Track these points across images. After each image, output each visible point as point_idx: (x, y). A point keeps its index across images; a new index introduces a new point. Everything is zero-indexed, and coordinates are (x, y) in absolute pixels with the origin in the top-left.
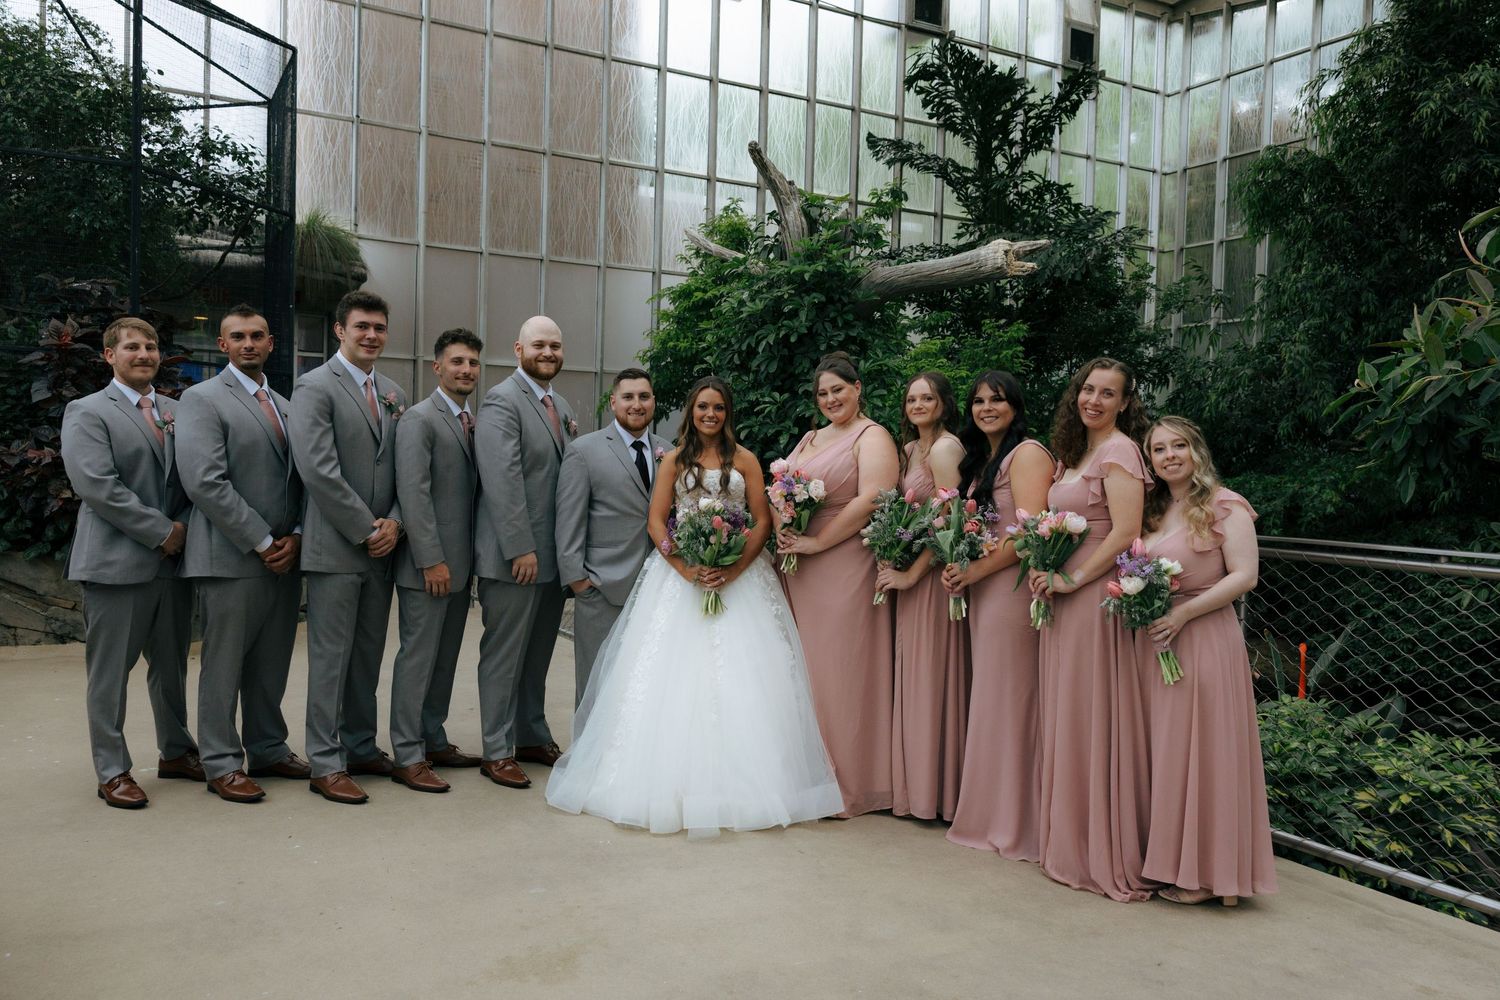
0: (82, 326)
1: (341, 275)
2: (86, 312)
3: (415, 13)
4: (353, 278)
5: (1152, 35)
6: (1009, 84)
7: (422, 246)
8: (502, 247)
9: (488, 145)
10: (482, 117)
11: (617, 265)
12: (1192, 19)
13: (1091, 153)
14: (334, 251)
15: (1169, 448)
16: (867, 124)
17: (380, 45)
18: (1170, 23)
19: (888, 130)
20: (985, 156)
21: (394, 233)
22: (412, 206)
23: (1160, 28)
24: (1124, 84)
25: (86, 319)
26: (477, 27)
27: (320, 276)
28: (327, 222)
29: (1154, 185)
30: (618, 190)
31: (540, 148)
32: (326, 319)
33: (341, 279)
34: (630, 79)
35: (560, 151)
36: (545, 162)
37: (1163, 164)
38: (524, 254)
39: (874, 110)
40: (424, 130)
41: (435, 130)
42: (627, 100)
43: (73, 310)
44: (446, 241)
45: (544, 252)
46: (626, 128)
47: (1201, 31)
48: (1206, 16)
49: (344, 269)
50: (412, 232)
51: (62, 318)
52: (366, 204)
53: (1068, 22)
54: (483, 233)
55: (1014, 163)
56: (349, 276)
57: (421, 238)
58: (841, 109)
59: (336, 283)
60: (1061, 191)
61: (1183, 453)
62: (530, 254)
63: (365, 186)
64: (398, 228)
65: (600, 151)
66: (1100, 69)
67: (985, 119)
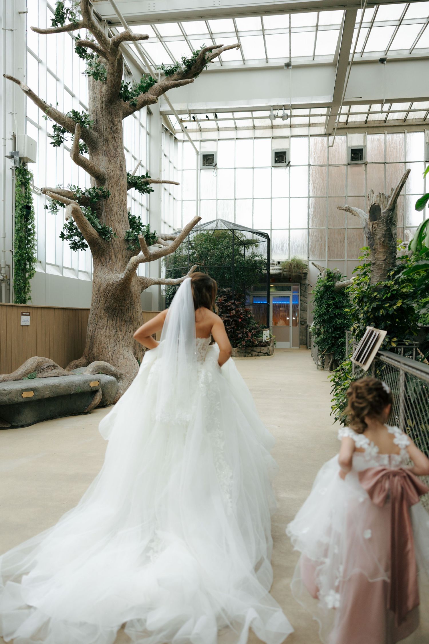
0: (224, 298)
1: (299, 273)
2: (225, 295)
3: (325, 196)
4: (303, 274)
7: (327, 261)
8: (352, 258)
9: (347, 229)
10: (344, 222)
14: (298, 267)
17: (314, 207)
21: (319, 258)
22: (325, 250)
25: (225, 296)
26: (343, 195)
27: (294, 274)
28: (297, 259)
32: (300, 284)
40: (327, 228)
41: (330, 228)
43: (223, 295)
44: (334, 259)
49: (301, 271)
50: (324, 257)
51: (221, 296)
52: (311, 251)
57: (326, 259)
59: (298, 275)
63: (311, 246)
64: (321, 256)
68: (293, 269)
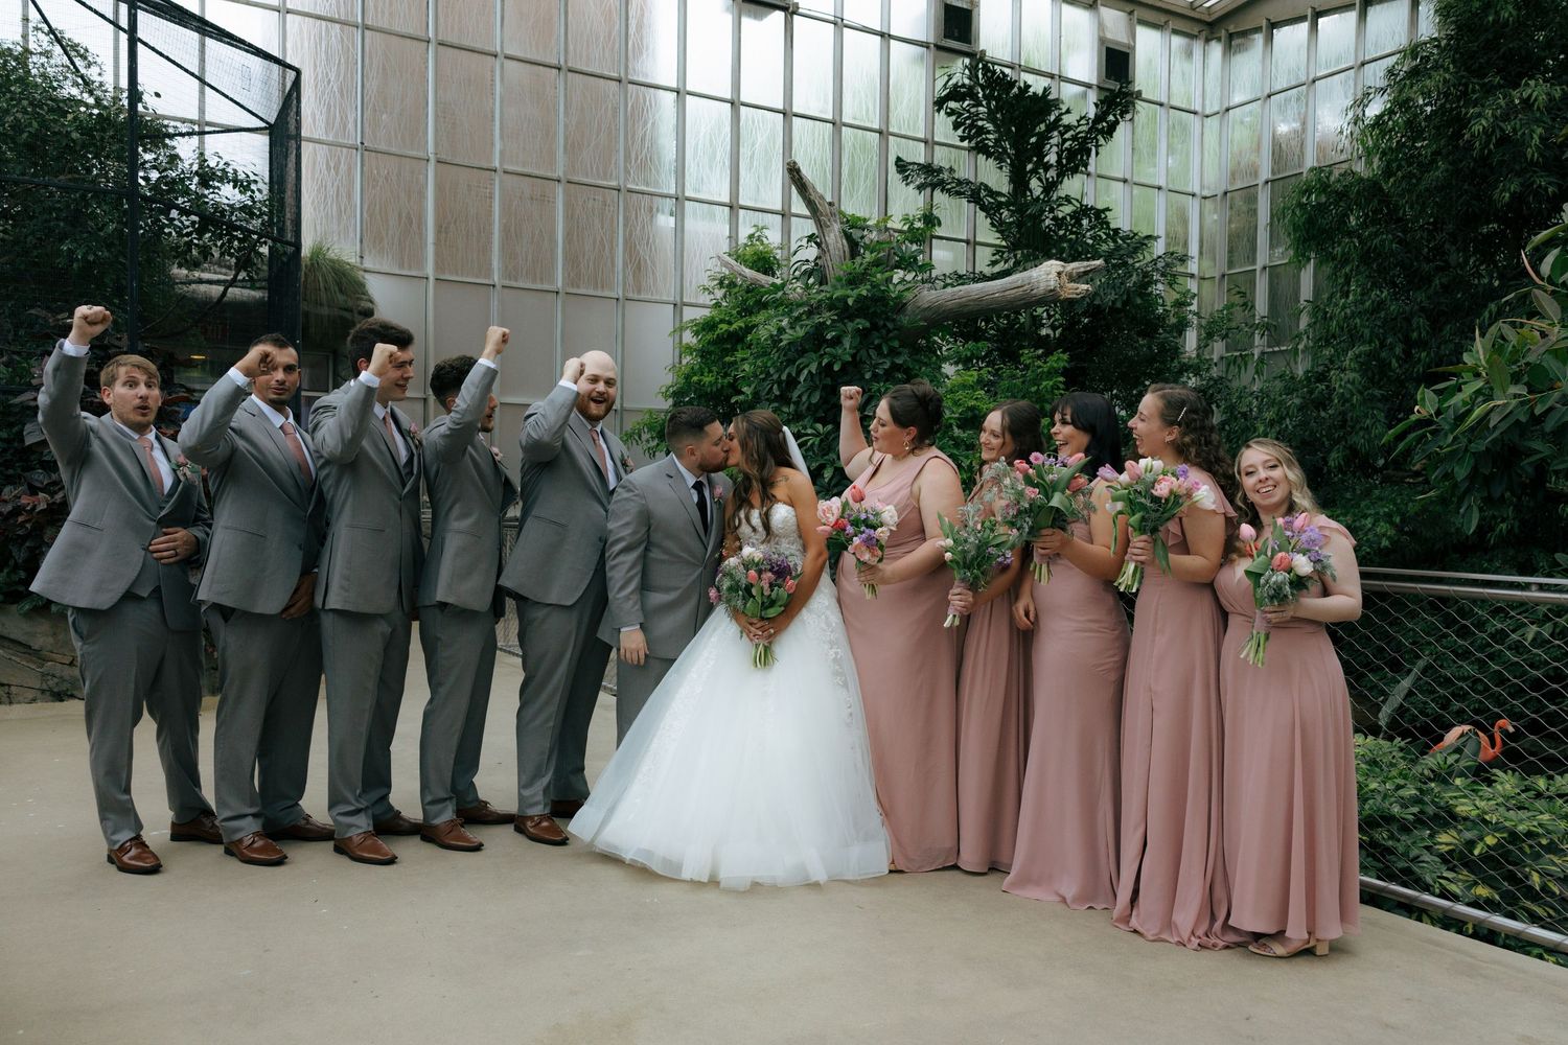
1: (346, 310)
3: (421, 34)
4: (360, 313)
5: (1189, 54)
6: (1043, 105)
7: (431, 279)
8: (516, 279)
9: (500, 172)
10: (493, 144)
11: (636, 297)
12: (1231, 36)
13: (1128, 176)
14: (339, 285)
15: (1261, 469)
16: (896, 148)
17: (384, 69)
18: (1207, 41)
19: (917, 154)
20: (1019, 180)
21: (401, 266)
22: (421, 239)
23: (1198, 46)
24: (1161, 105)
26: (487, 48)
27: (325, 311)
28: (331, 255)
29: (1193, 208)
30: (636, 218)
31: (555, 176)
33: (347, 315)
34: (648, 103)
35: (575, 179)
36: (560, 190)
37: (1202, 187)
38: (539, 287)
39: (903, 133)
40: (432, 156)
41: (443, 157)
42: (646, 123)
44: (457, 274)
45: (560, 284)
46: (644, 153)
47: (1241, 49)
48: (1244, 34)
49: (350, 303)
50: (421, 263)
52: (371, 236)
53: (1102, 40)
54: (496, 263)
55: (1050, 187)
56: (355, 311)
57: (430, 270)
58: (868, 133)
59: (341, 318)
60: (1099, 216)
61: (1277, 473)
62: (546, 287)
63: (371, 216)
64: (406, 260)
65: (618, 178)
66: (1136, 89)
67: (1019, 141)
68: (323, 294)
